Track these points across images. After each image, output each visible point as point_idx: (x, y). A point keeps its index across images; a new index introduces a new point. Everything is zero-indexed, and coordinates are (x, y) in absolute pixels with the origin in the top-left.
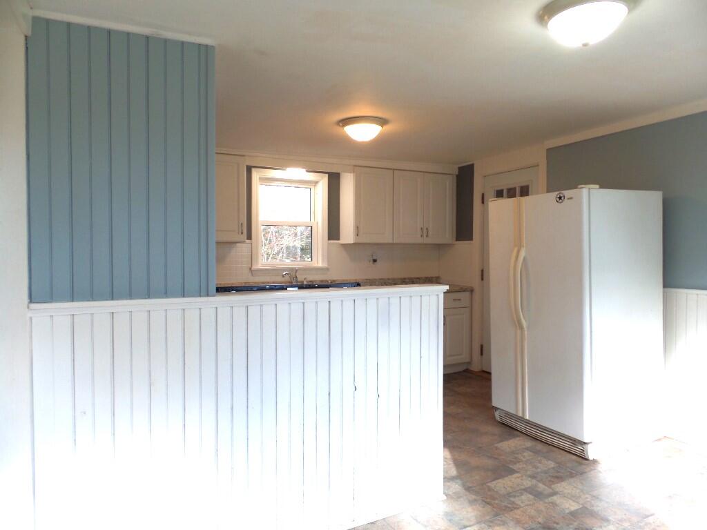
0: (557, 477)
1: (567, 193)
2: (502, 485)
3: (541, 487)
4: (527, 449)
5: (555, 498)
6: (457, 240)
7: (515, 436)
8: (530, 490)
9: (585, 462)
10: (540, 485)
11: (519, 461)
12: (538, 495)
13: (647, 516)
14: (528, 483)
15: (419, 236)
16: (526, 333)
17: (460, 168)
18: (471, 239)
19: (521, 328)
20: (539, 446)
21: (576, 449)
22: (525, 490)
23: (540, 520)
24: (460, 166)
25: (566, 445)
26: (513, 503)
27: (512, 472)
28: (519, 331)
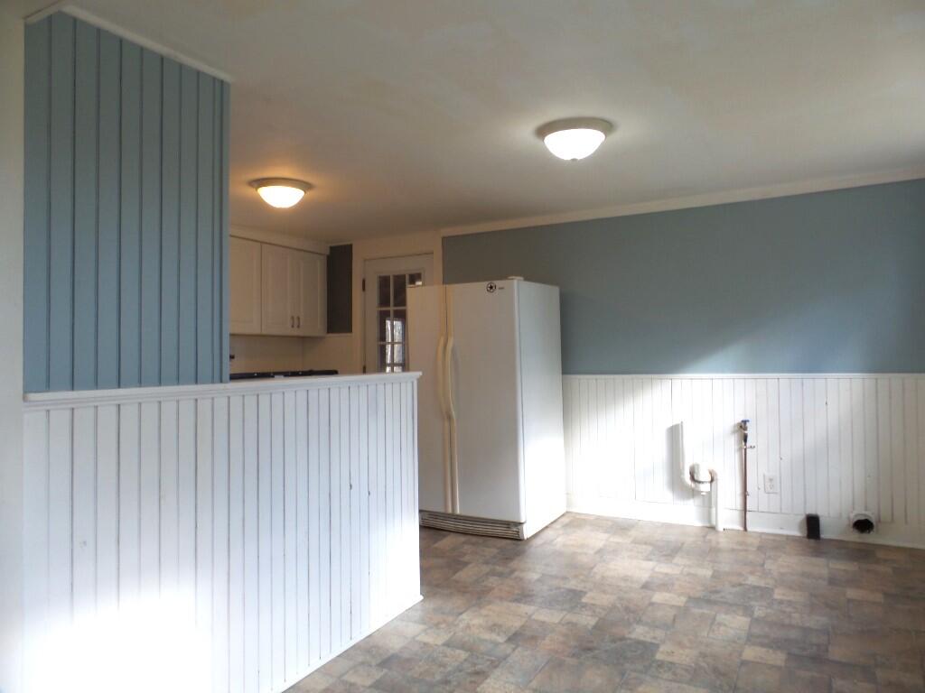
0: (507, 559)
1: (498, 283)
2: (465, 575)
3: (499, 569)
4: (464, 543)
5: (516, 574)
6: (328, 332)
7: (445, 536)
8: (493, 573)
9: (520, 542)
10: (497, 568)
11: (465, 554)
12: (500, 575)
13: (592, 568)
14: (486, 569)
15: (290, 327)
16: (455, 425)
17: (331, 248)
18: (350, 330)
19: (450, 418)
20: (474, 539)
21: (510, 533)
22: (487, 574)
23: (516, 592)
24: (333, 245)
25: (500, 530)
26: (485, 586)
27: (466, 564)
28: (447, 424)
